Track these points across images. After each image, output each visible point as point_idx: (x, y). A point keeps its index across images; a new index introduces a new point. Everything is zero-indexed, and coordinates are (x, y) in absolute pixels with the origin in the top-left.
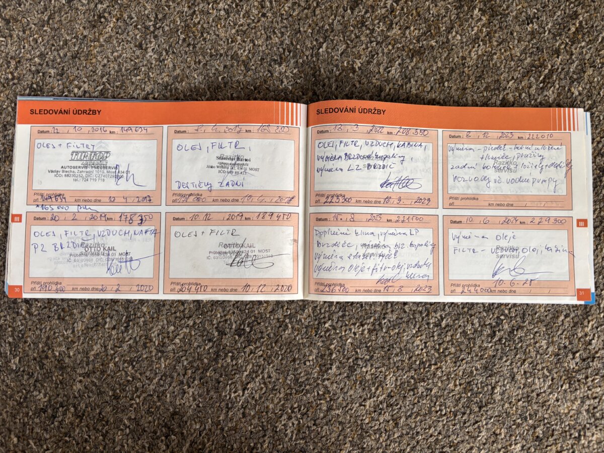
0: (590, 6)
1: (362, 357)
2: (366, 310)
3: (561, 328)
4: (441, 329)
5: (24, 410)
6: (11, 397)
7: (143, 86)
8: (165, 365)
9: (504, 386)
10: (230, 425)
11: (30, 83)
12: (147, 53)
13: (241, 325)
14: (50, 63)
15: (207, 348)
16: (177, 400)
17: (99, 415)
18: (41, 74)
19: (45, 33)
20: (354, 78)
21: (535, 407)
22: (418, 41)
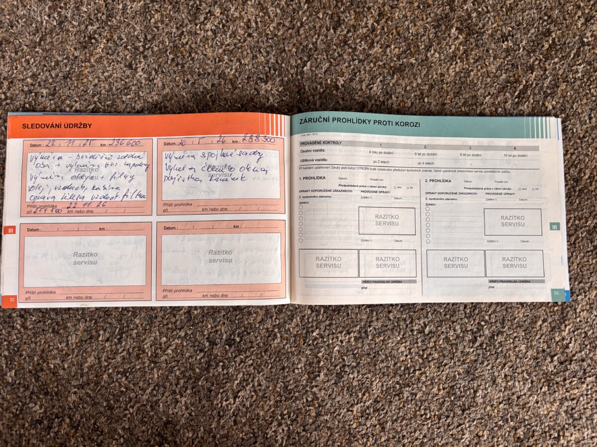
0: (562, 24)
1: (349, 364)
2: (352, 318)
3: (539, 332)
4: (425, 335)
5: (21, 422)
6: (7, 409)
7: (133, 105)
8: (158, 375)
9: (486, 389)
10: (222, 433)
11: (22, 103)
12: (137, 72)
13: (231, 335)
14: (42, 83)
15: (198, 358)
16: (170, 410)
17: (94, 426)
18: (33, 94)
19: (37, 54)
20: (337, 95)
21: (516, 409)
22: (399, 59)
